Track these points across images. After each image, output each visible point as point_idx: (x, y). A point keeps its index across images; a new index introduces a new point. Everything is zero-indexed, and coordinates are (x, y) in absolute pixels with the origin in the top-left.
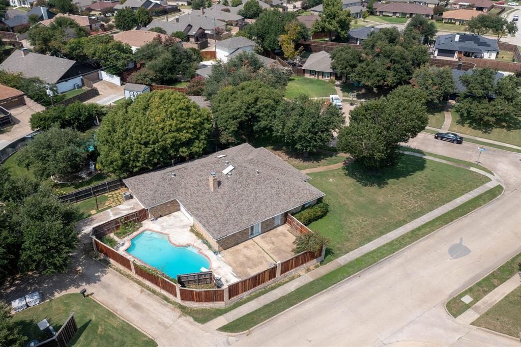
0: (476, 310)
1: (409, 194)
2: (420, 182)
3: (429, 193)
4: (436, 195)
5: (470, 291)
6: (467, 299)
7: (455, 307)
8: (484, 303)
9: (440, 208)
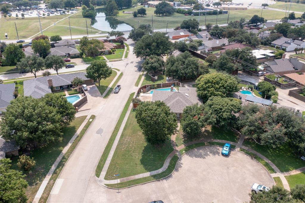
0: (87, 119)
1: (133, 142)
2: (134, 152)
3: (126, 148)
4: (123, 149)
5: (91, 122)
6: (91, 120)
7: (93, 117)
8: (86, 121)
9: (117, 144)
